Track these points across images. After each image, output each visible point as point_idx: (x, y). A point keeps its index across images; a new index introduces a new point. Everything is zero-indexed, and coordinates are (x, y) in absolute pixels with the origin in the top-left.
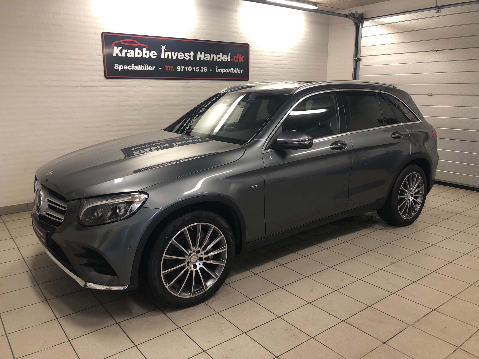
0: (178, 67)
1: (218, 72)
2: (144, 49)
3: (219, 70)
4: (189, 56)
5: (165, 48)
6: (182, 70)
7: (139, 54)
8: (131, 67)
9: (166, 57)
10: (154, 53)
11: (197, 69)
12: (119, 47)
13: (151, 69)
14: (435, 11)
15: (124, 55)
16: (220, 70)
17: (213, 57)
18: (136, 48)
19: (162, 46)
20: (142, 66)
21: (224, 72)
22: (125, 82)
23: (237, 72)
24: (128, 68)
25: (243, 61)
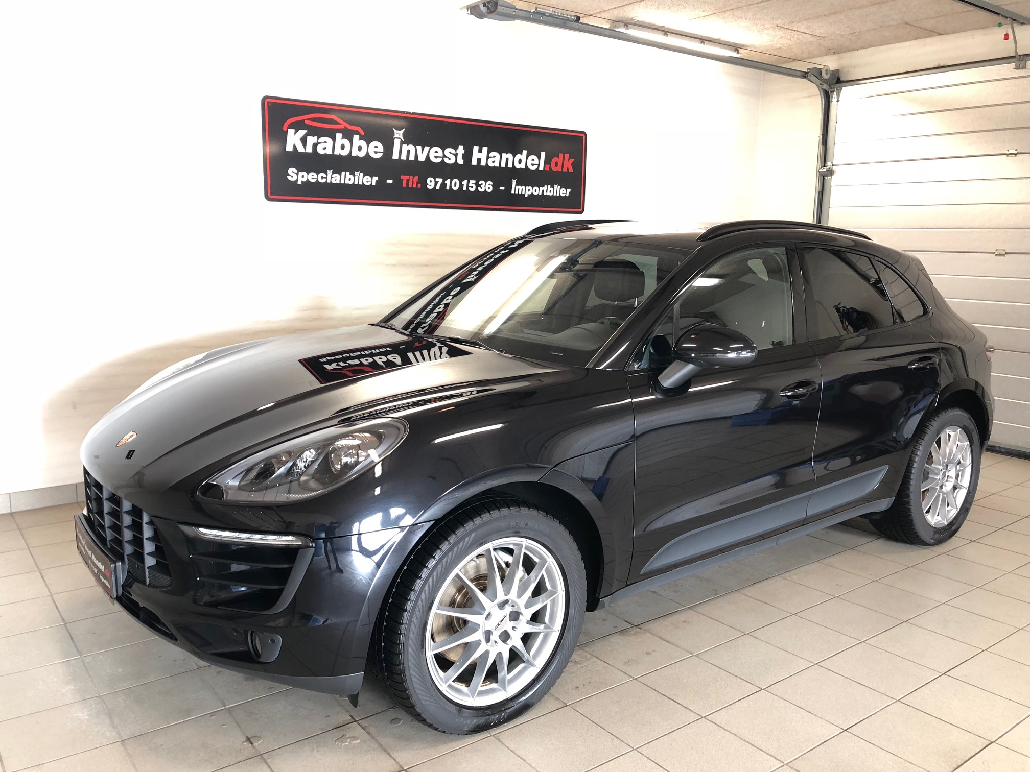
0: (429, 179)
1: (517, 192)
2: (354, 136)
5: (401, 137)
6: (438, 187)
7: (343, 147)
9: (404, 157)
10: (376, 147)
11: (470, 186)
12: (300, 131)
14: (1012, 65)
15: (309, 149)
17: (507, 160)
18: (337, 134)
20: (350, 174)
21: (530, 193)
23: (558, 195)
24: (317, 179)
25: (571, 170)
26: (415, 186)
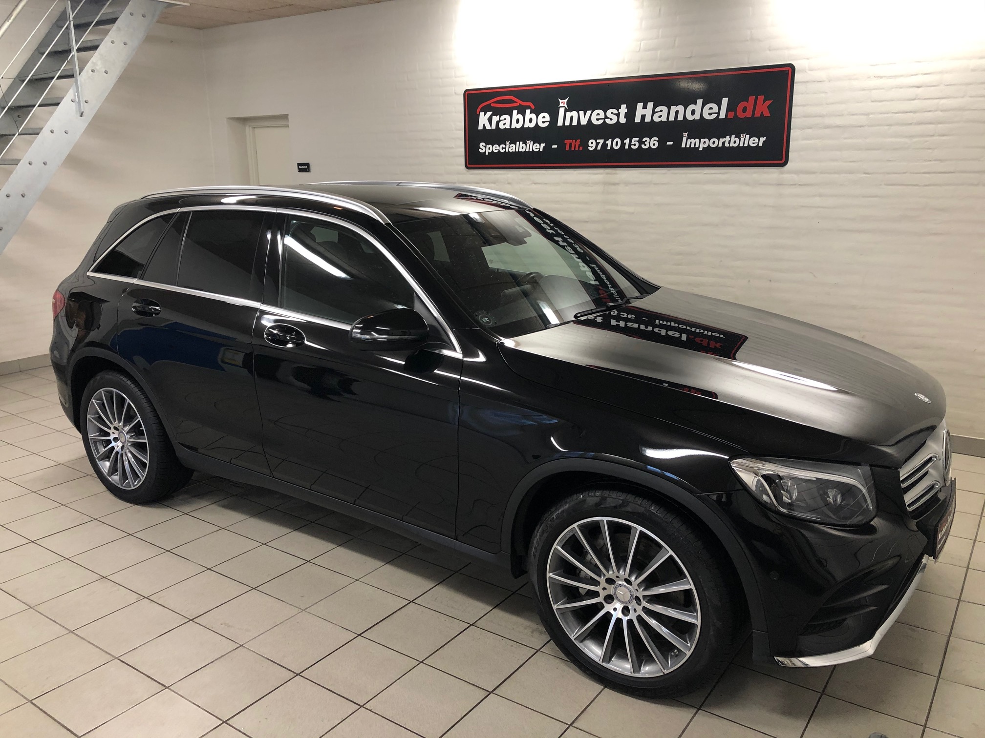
1: (688, 146)
3: (691, 143)
4: (616, 116)
5: (566, 105)
6: (599, 148)
7: (518, 121)
8: (504, 146)
9: (567, 123)
10: (544, 117)
11: (633, 143)
12: (488, 113)
13: (538, 150)
15: (494, 127)
16: (695, 142)
17: (677, 112)
18: (514, 111)
19: (561, 101)
21: (706, 146)
22: (495, 174)
26: (577, 149)
